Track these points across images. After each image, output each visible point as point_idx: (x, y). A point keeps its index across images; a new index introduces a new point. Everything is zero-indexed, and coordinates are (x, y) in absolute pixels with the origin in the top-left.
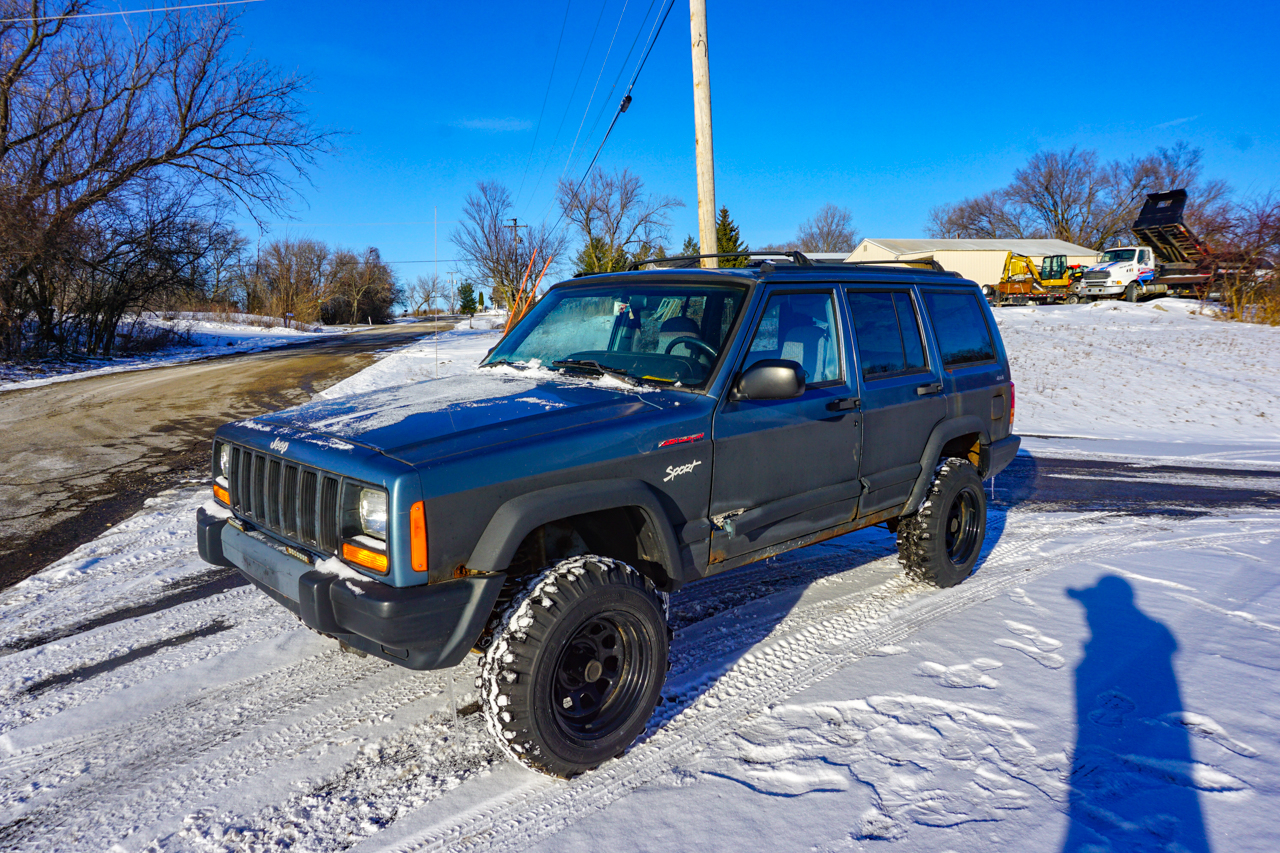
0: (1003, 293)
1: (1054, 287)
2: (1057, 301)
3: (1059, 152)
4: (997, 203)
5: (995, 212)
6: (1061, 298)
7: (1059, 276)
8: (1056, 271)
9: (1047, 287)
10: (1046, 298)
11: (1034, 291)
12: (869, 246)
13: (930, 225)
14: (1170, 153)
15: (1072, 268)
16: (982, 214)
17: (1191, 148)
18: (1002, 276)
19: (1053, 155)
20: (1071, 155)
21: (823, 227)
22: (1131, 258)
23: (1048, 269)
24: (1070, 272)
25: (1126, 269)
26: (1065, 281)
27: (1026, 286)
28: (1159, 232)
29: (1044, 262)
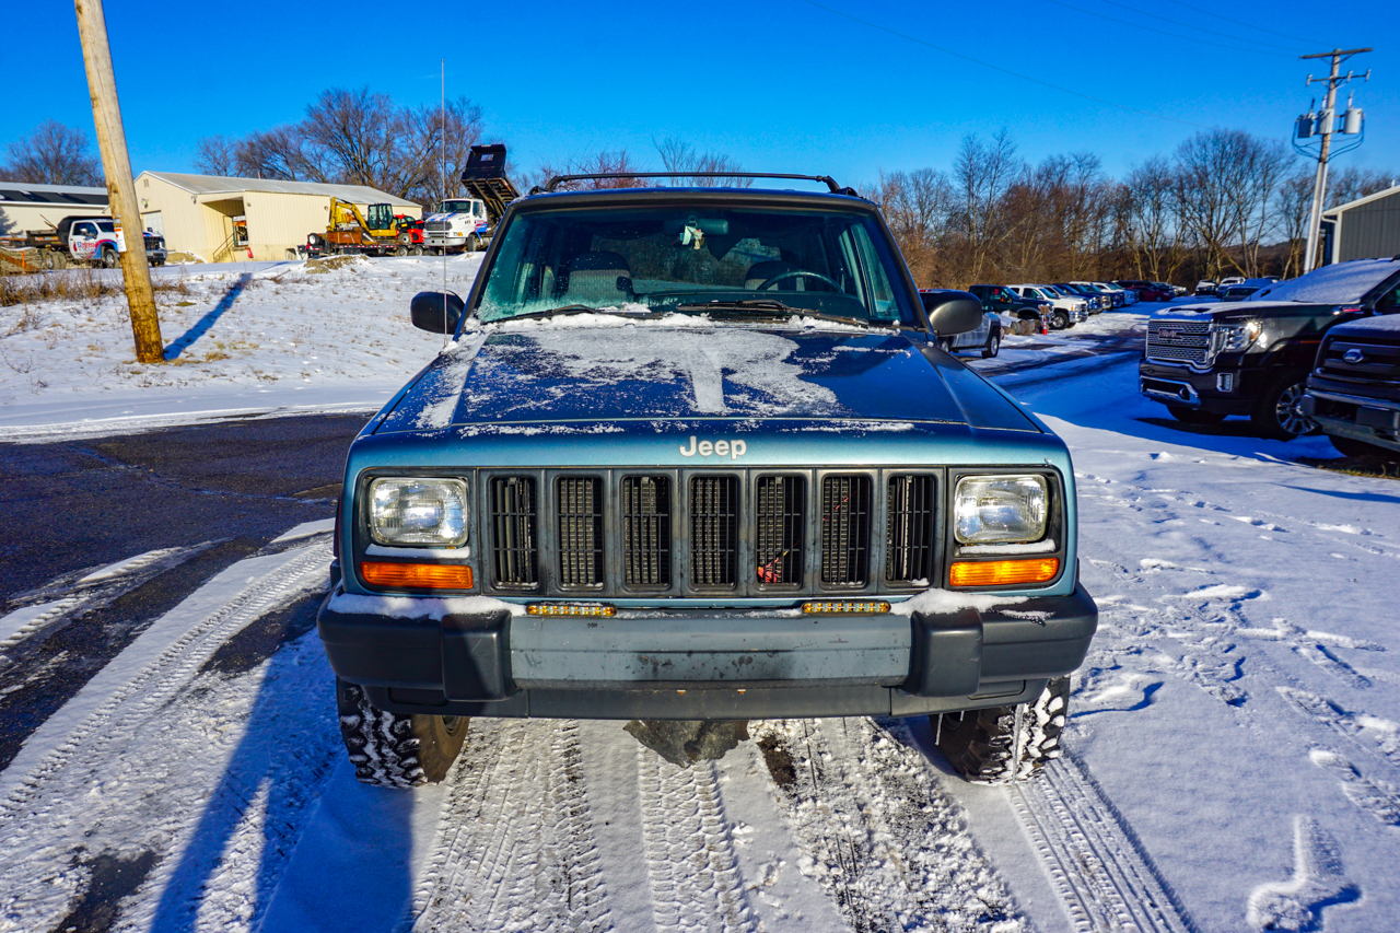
0: (333, 243)
1: (382, 237)
2: (388, 252)
3: (350, 91)
4: (292, 141)
5: (292, 151)
6: (391, 250)
7: (386, 226)
8: (383, 221)
9: (376, 238)
10: (376, 250)
11: (364, 242)
12: (151, 180)
13: (201, 160)
14: (455, 106)
15: (397, 218)
16: (277, 152)
17: (472, 104)
18: (328, 224)
19: (345, 94)
20: (363, 97)
21: (47, 150)
22: (467, 210)
23: (375, 218)
24: (395, 222)
25: (464, 221)
26: (392, 232)
27: (356, 236)
28: (486, 185)
29: (369, 210)
